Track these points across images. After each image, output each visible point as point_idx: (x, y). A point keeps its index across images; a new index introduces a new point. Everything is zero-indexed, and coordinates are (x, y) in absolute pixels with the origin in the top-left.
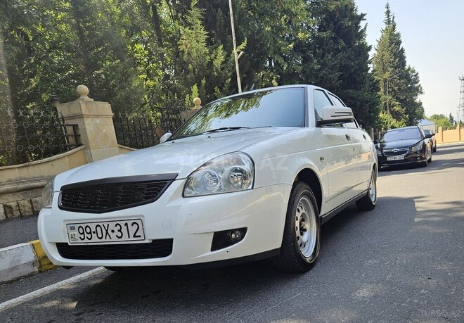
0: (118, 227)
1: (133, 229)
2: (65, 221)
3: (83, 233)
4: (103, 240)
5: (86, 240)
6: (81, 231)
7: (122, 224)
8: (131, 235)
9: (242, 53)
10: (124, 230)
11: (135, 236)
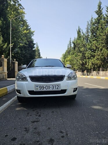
0: (53, 86)
1: (57, 87)
2: (35, 85)
3: (41, 88)
4: (48, 89)
5: (42, 90)
6: (40, 87)
7: (54, 86)
8: (56, 88)
9: (12, 46)
10: (54, 87)
11: (57, 89)
